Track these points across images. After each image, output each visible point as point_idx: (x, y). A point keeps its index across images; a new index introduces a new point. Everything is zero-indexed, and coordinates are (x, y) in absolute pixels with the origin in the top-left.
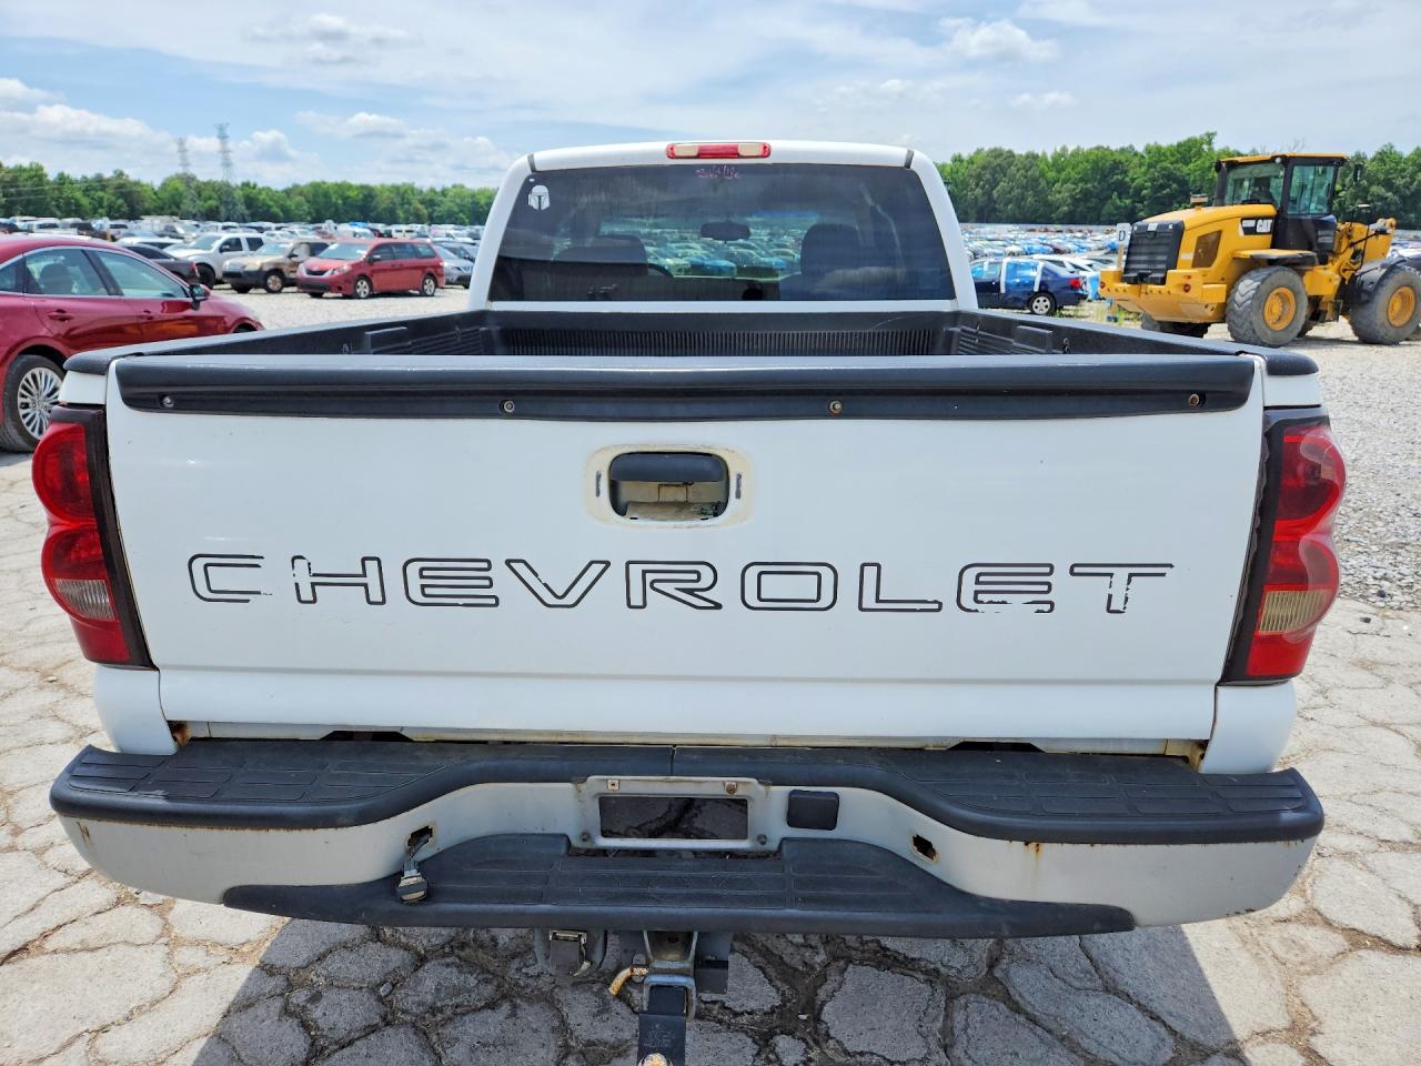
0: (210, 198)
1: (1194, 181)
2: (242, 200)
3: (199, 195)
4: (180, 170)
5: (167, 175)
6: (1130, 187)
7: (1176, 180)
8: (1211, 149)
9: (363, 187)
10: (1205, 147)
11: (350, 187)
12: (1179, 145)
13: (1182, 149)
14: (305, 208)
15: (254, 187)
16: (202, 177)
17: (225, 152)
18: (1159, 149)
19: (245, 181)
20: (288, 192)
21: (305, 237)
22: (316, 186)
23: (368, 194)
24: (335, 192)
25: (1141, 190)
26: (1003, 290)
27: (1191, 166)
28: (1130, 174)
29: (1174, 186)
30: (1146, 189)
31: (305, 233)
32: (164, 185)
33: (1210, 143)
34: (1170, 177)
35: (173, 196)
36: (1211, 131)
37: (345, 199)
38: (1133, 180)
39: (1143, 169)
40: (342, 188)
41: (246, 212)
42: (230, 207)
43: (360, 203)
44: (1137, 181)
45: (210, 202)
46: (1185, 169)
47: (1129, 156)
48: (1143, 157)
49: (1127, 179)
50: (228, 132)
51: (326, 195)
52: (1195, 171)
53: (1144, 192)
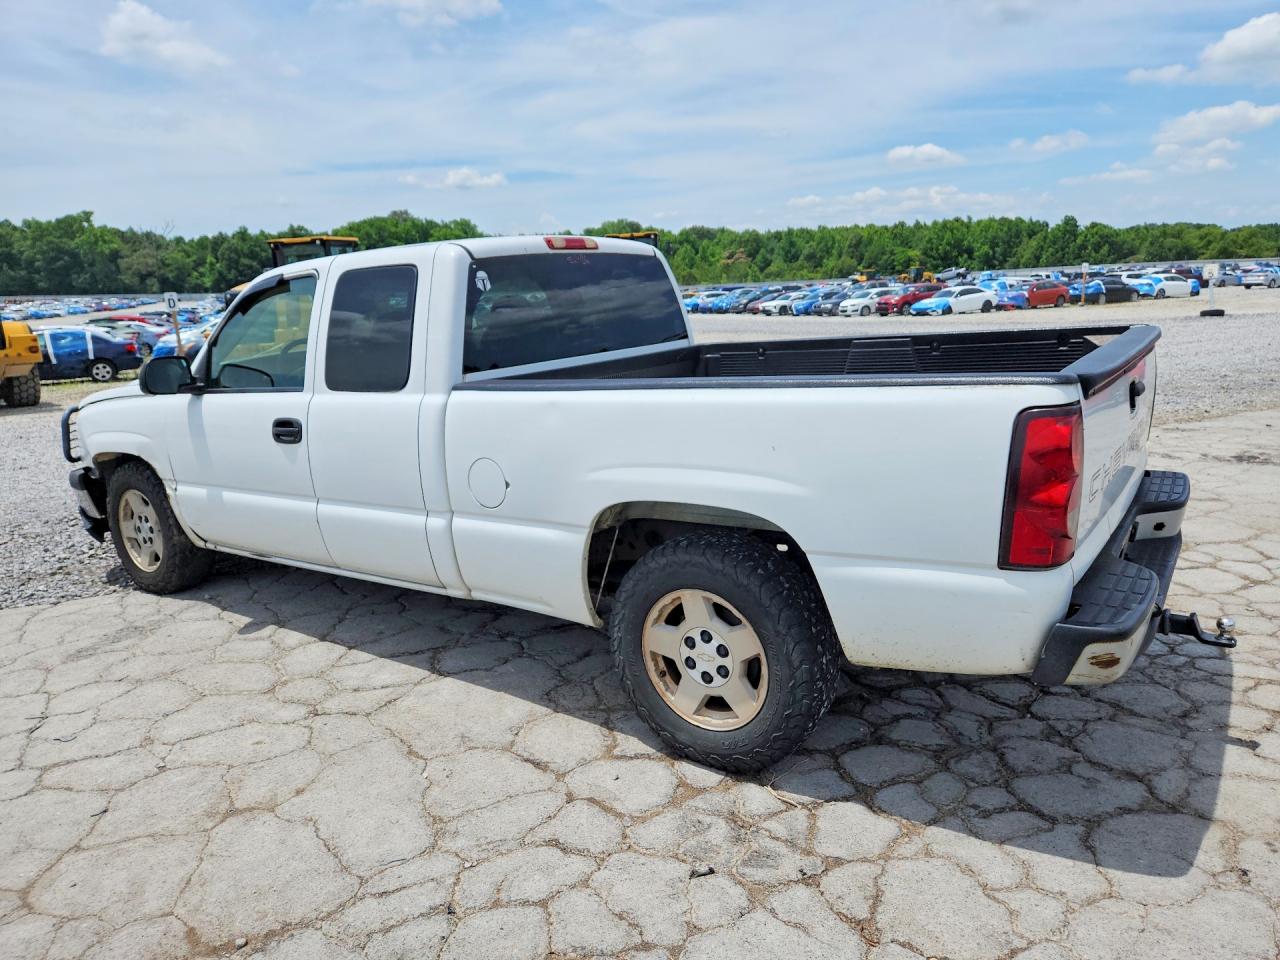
1: (86, 254)
6: (20, 259)
7: (67, 253)
8: (91, 226)
10: (86, 224)
12: (59, 221)
13: (63, 225)
18: (38, 224)
25: (34, 262)
26: (54, 361)
27: (77, 240)
28: (16, 246)
29: (66, 258)
30: (38, 261)
33: (88, 220)
34: (61, 251)
36: (88, 210)
38: (22, 253)
39: (29, 242)
44: (26, 253)
46: (73, 244)
47: (9, 230)
48: (23, 231)
49: (14, 251)
52: (82, 245)
53: (37, 264)
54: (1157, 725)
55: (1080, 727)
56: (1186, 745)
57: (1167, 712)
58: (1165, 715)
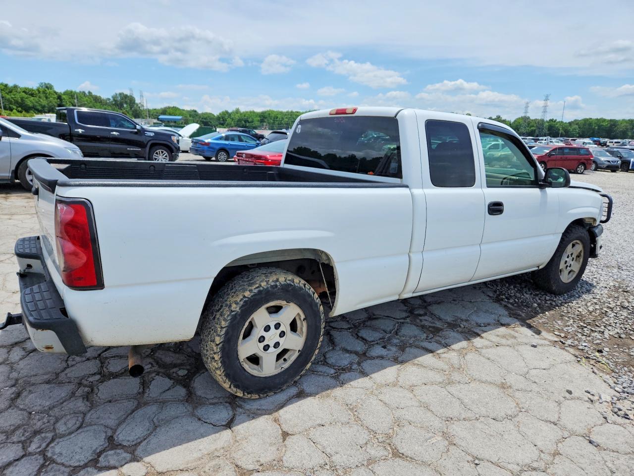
0: (533, 126)
2: (547, 127)
3: (529, 124)
4: (523, 115)
5: (517, 117)
9: (611, 120)
11: (604, 120)
14: (577, 131)
15: (555, 121)
16: (532, 118)
17: (545, 107)
19: (552, 118)
20: (570, 123)
21: (557, 144)
22: (586, 120)
23: (614, 123)
24: (595, 123)
31: (558, 142)
32: (515, 121)
35: (517, 126)
37: (599, 126)
40: (599, 121)
41: (547, 132)
42: (540, 130)
43: (607, 129)
45: (532, 128)
50: (549, 98)
51: (590, 124)
54: (33, 380)
55: (69, 362)
56: (14, 375)
57: (30, 391)
58: (31, 389)
